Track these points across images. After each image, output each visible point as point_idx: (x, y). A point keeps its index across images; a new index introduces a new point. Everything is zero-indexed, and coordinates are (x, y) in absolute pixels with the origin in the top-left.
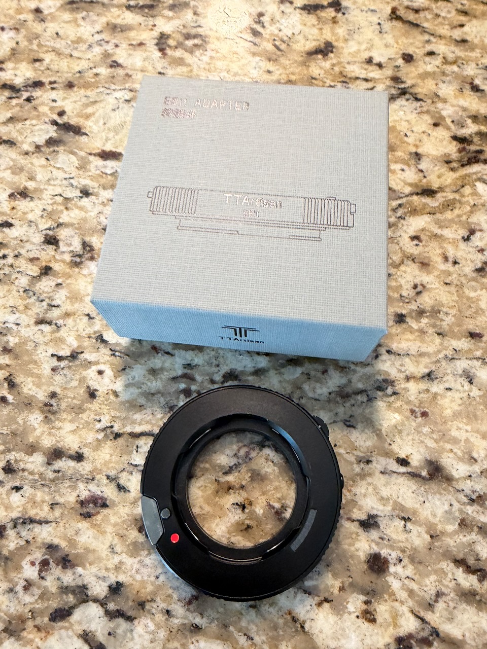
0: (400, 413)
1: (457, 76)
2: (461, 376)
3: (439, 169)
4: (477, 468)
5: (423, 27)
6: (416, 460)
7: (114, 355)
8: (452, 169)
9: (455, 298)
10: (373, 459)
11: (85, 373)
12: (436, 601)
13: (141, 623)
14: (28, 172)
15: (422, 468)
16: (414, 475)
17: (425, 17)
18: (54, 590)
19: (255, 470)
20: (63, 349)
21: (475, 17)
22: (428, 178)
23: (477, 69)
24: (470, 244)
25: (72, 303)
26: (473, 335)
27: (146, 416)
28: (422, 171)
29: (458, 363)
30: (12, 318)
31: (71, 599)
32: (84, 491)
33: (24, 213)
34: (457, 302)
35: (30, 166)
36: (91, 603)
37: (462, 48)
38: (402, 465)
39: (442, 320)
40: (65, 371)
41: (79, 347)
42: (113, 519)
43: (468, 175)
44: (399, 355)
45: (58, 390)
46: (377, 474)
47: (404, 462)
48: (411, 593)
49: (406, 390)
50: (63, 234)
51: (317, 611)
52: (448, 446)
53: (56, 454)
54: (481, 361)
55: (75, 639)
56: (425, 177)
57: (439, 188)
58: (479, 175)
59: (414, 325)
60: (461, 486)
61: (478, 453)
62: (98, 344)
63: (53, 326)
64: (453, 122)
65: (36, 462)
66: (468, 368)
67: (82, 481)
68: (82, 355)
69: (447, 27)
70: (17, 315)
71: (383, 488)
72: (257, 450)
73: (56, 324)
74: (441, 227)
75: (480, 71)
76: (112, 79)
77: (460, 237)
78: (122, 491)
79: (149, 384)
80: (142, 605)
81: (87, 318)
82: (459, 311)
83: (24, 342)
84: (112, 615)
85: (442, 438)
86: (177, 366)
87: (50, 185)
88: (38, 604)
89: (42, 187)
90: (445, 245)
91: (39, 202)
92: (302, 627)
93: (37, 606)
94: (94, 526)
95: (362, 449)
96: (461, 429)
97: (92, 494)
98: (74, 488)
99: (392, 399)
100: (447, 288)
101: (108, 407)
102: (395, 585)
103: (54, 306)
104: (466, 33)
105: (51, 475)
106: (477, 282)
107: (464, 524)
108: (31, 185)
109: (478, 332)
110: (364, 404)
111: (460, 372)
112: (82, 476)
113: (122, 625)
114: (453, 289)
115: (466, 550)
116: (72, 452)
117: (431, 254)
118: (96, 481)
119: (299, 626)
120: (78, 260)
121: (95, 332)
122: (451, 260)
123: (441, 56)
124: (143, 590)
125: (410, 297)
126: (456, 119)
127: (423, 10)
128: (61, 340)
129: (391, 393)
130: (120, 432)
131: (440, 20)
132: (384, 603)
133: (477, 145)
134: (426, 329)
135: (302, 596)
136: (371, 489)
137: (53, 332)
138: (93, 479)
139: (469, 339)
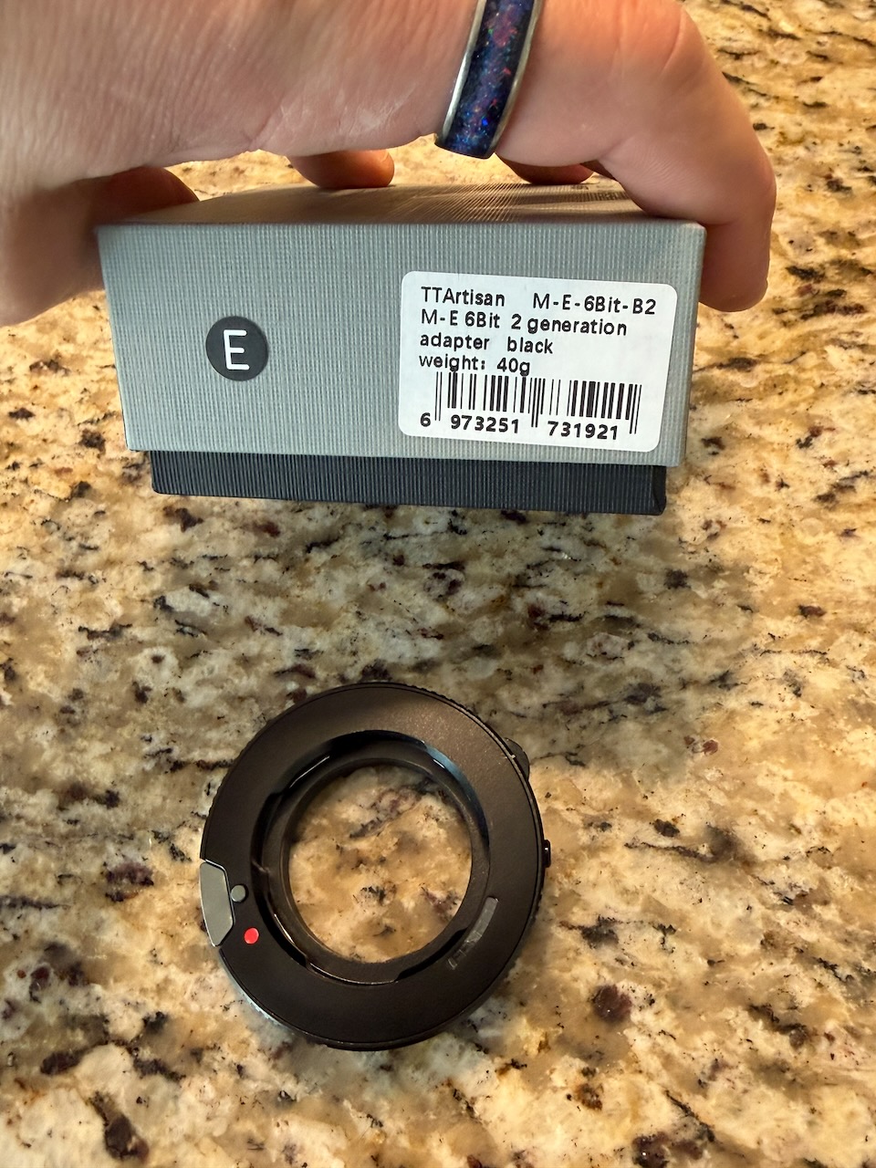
0: (667, 744)
1: (802, 165)
2: (780, 682)
3: (762, 324)
4: (800, 845)
5: (748, 83)
6: (691, 825)
7: (181, 631)
8: (785, 324)
9: (778, 545)
10: (614, 822)
11: (130, 660)
12: (712, 1078)
13: (193, 1086)
14: (63, 329)
15: (701, 841)
16: (685, 853)
17: (752, 65)
18: (52, 1020)
19: (405, 833)
20: (98, 619)
21: (841, 63)
22: (741, 339)
23: (840, 151)
24: (810, 452)
25: (120, 543)
26: (806, 612)
27: (228, 734)
28: (731, 327)
29: (776, 659)
30: (19, 567)
31: (80, 1038)
32: (115, 857)
33: (53, 396)
34: (779, 552)
35: (67, 318)
36: (112, 1047)
37: (815, 116)
38: (664, 834)
39: (751, 584)
40: (100, 656)
41: (124, 616)
42: (159, 906)
43: (815, 334)
44: (670, 642)
45: (86, 687)
46: (619, 848)
47: (667, 829)
48: (668, 1060)
49: (680, 703)
50: (112, 430)
51: (497, 1082)
52: (750, 804)
53: (74, 793)
54: (818, 656)
55: (81, 1105)
56: (736, 337)
57: (760, 356)
58: (834, 334)
59: (702, 593)
60: (768, 875)
61: (804, 818)
62: (158, 612)
63: (86, 581)
64: (791, 242)
65: (39, 804)
66: (793, 667)
67: (114, 841)
68: (130, 630)
69: (790, 82)
70: (29, 561)
71: (628, 874)
72: (411, 799)
73: (90, 578)
74: (759, 423)
75: (845, 156)
76: (210, 178)
77: (792, 441)
78: (179, 859)
79: (236, 681)
80: (196, 1054)
81: (142, 568)
82: (784, 568)
83: (37, 605)
84: (145, 1069)
85: (740, 789)
86: (285, 653)
87: (98, 349)
88: (25, 1043)
89: (84, 353)
90: (764, 454)
91: (78, 378)
92: (470, 1109)
93: (23, 1047)
94: (127, 916)
95: (594, 804)
96: (774, 775)
97: (128, 862)
98: (98, 851)
99: (653, 719)
100: (763, 528)
101: (165, 718)
102: (640, 1044)
103: (89, 548)
104: (824, 92)
105: (62, 828)
106: (819, 518)
107: (771, 943)
108: (67, 350)
109: (815, 605)
110: (604, 727)
111: (780, 675)
112: (113, 831)
113: (161, 1085)
114: (774, 530)
115: (772, 990)
116: (101, 791)
117: (738, 470)
118: (136, 841)
119: (465, 1107)
120: (134, 473)
121: (153, 593)
122: (773, 480)
123: (777, 131)
124: (201, 1029)
125: (697, 543)
126: (796, 237)
127: (749, 54)
128: (97, 605)
129: (652, 709)
130: (183, 759)
131: (778, 69)
132: (617, 1076)
133: (832, 282)
134: (720, 600)
135: (473, 1055)
136: (606, 874)
137: (84, 591)
138: (131, 837)
139: (800, 617)
